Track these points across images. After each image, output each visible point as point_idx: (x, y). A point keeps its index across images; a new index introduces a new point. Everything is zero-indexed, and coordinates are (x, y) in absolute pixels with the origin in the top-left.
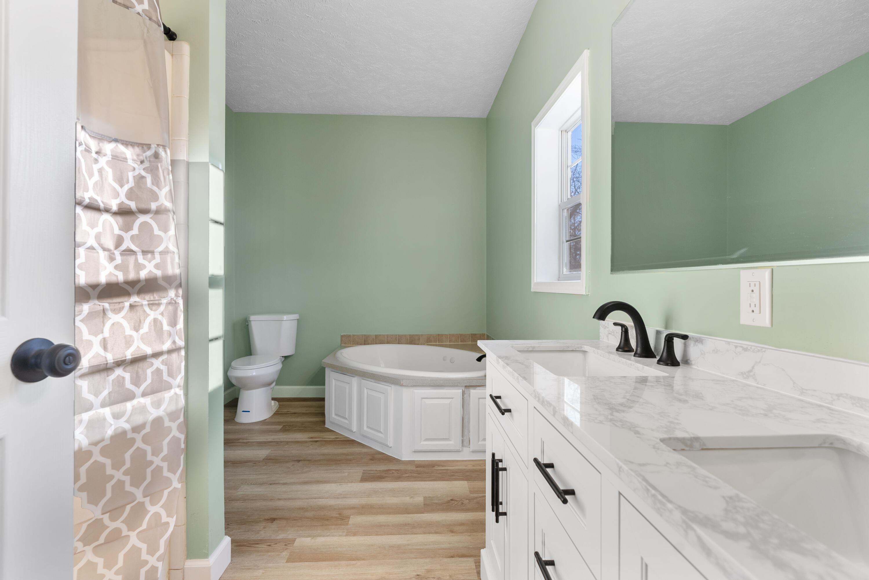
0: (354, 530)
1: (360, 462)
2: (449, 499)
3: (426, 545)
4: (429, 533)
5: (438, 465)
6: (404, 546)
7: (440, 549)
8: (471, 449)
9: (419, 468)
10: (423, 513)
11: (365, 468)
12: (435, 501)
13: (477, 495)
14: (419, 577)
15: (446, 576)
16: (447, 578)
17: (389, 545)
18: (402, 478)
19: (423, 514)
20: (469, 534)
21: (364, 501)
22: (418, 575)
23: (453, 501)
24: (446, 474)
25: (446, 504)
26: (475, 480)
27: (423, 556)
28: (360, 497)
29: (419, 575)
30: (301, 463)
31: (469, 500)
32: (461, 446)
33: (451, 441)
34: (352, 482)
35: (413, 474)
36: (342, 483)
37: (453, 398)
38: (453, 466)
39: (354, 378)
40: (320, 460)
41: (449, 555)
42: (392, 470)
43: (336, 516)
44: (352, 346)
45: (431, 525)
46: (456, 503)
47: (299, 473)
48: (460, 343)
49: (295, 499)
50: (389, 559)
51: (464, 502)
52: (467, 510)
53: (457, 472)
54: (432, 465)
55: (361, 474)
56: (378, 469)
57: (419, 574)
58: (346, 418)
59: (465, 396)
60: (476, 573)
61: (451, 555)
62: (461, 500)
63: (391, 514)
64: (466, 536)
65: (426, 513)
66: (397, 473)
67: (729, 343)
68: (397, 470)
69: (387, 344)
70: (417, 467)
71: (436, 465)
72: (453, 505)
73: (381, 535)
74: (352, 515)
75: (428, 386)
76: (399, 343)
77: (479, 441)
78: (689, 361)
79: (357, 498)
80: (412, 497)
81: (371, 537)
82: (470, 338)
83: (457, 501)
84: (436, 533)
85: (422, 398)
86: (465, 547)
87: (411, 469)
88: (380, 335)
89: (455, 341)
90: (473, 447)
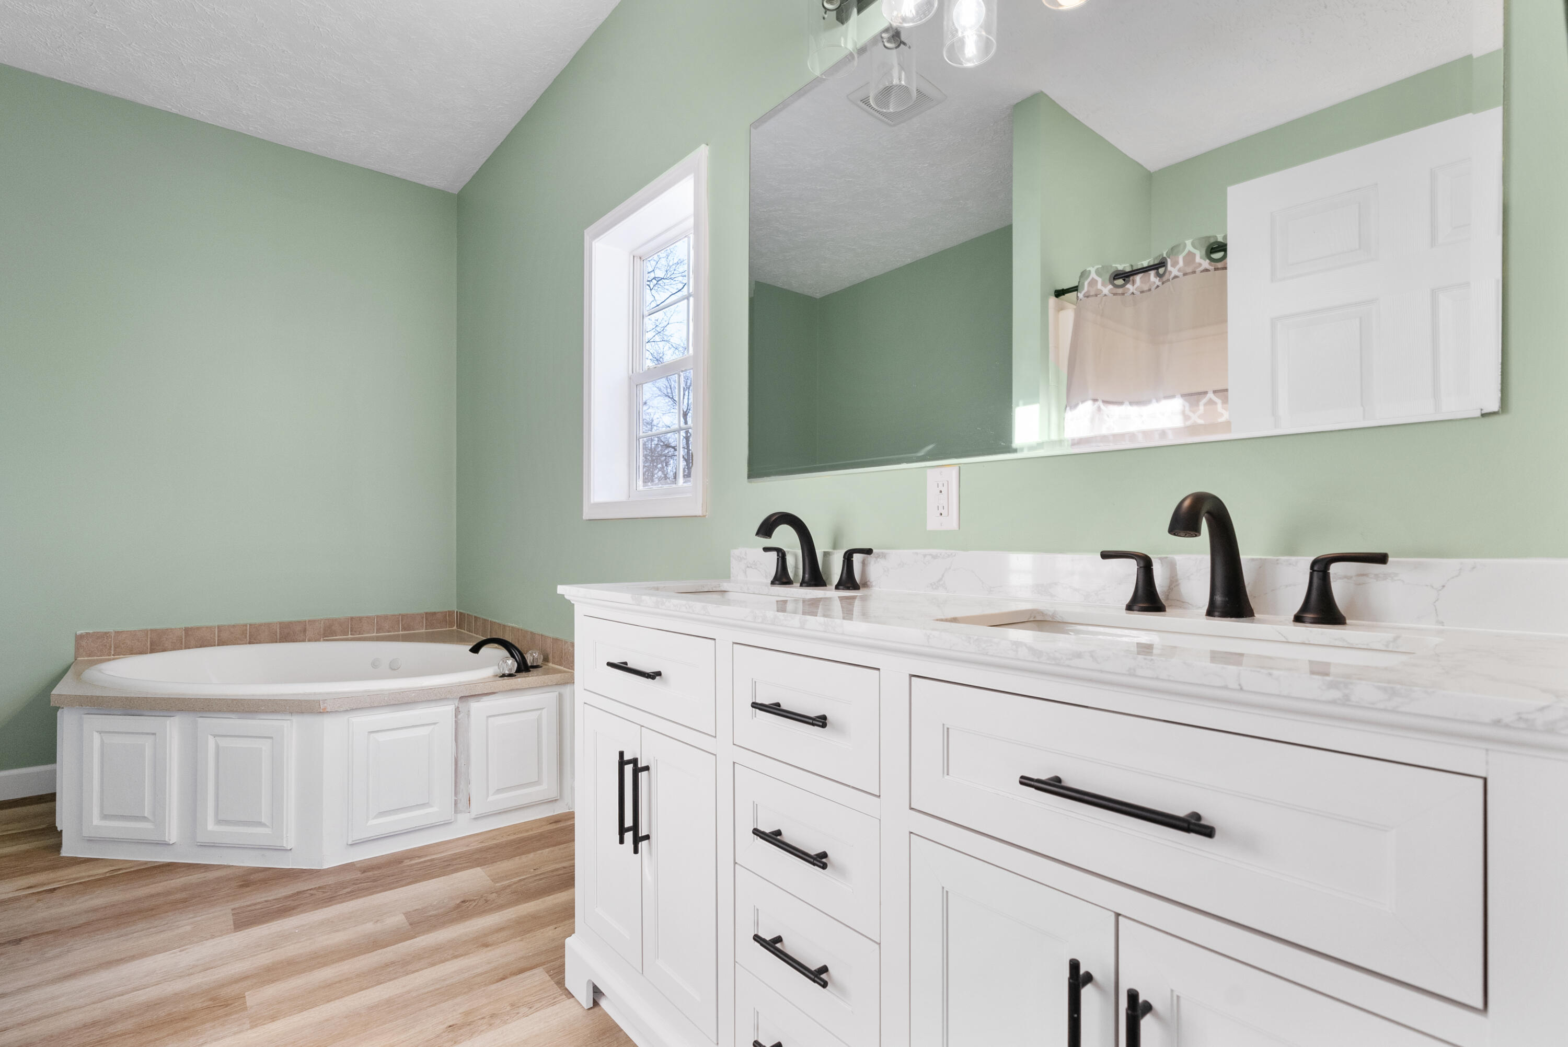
0: (266, 1013)
1: (215, 898)
2: (458, 902)
3: (444, 980)
4: (443, 962)
5: (408, 858)
6: (399, 997)
7: (474, 977)
8: (473, 814)
9: (370, 871)
10: (416, 937)
11: (237, 904)
12: (430, 914)
13: (508, 882)
14: (454, 1028)
15: (504, 1007)
16: (507, 1010)
17: (366, 1006)
18: (338, 897)
19: (415, 939)
20: (519, 939)
21: (266, 959)
22: (450, 1026)
23: (467, 903)
24: (432, 868)
25: (456, 911)
26: (496, 862)
27: (447, 998)
28: (251, 956)
29: (453, 1025)
30: (26, 945)
31: (496, 892)
32: (453, 813)
33: (432, 807)
34: (213, 937)
35: (361, 885)
36: (182, 946)
37: (435, 724)
38: (442, 852)
39: (172, 718)
40: (88, 924)
41: (496, 978)
42: (307, 890)
43: (205, 1005)
44: (114, 659)
45: (439, 949)
46: (474, 904)
47: (35, 964)
48: (401, 632)
49: (59, 1013)
50: (379, 1026)
51: (488, 899)
52: (501, 907)
53: (453, 859)
54: (396, 860)
55: (231, 917)
56: (270, 898)
57: (451, 1024)
58: (145, 817)
59: (459, 717)
60: (555, 985)
61: (500, 977)
62: (482, 897)
63: (344, 960)
64: (516, 943)
65: (422, 936)
66: (323, 892)
67: (917, 554)
68: (320, 888)
69: (218, 645)
70: (364, 872)
71: (406, 859)
72: (469, 909)
73: (338, 998)
74: (249, 990)
75: (383, 706)
76: (250, 643)
77: (488, 796)
78: (868, 583)
79: (244, 958)
80: (378, 921)
81: (317, 1008)
82: (423, 622)
83: (474, 900)
84: (456, 957)
85: (369, 732)
86: (522, 958)
87: (352, 877)
88: (198, 628)
89: (391, 629)
90: (476, 809)
